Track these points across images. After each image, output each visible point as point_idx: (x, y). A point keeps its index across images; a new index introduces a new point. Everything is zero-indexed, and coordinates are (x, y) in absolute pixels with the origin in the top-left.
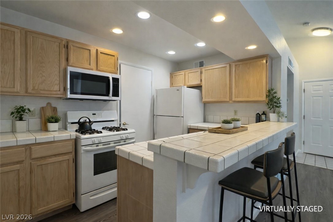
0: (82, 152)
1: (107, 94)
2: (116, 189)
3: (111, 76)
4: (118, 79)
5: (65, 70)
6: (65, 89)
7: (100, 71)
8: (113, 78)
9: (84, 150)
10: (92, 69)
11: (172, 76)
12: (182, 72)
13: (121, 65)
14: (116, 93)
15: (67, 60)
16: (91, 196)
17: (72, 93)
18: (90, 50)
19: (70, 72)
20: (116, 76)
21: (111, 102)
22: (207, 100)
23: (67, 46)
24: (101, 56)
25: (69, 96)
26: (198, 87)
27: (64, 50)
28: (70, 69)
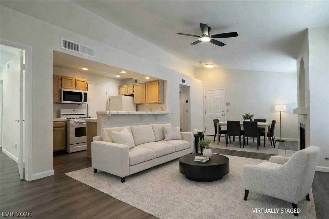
0: (70, 126)
1: (81, 101)
2: (86, 145)
3: (83, 92)
4: (87, 93)
5: (61, 90)
6: (61, 99)
7: (77, 89)
8: (84, 93)
9: (71, 125)
10: (73, 89)
11: (120, 87)
12: (125, 86)
13: (88, 84)
14: (86, 100)
15: (62, 85)
16: (74, 146)
17: (64, 100)
18: (72, 80)
19: (64, 91)
20: (85, 92)
21: (83, 105)
22: (138, 102)
23: (61, 79)
24: (78, 82)
25: (63, 102)
26: (132, 95)
27: (60, 81)
28: (63, 90)
